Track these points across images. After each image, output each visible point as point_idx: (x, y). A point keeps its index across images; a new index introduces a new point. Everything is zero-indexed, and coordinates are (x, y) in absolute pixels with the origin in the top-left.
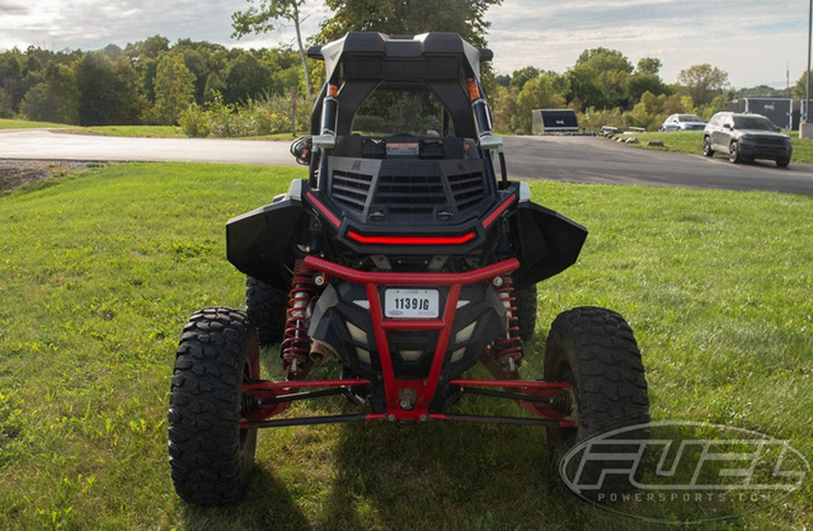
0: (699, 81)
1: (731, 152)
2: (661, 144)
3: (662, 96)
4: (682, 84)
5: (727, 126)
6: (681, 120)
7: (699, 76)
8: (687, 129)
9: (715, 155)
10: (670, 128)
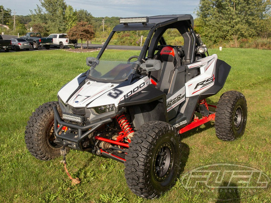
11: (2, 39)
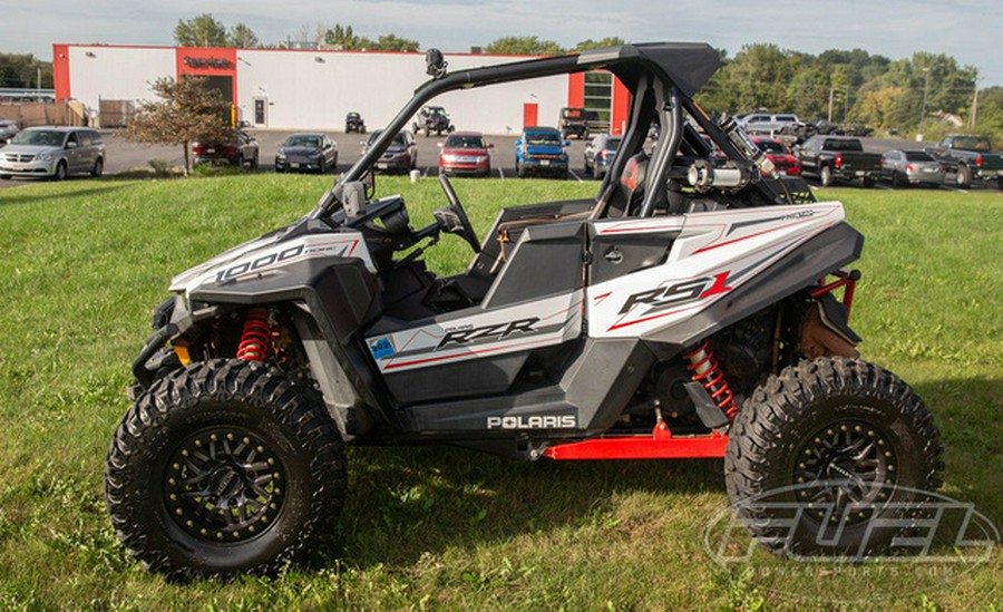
11: (861, 149)
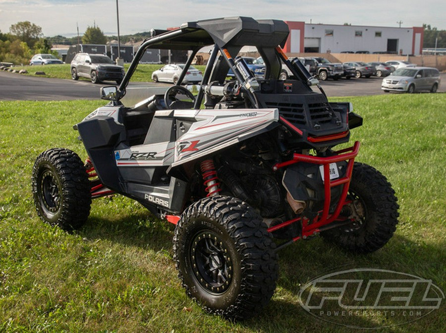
0: (24, 32)
1: (92, 77)
2: (44, 73)
3: (7, 42)
4: (13, 34)
5: (87, 62)
6: (44, 57)
7: (24, 29)
8: (49, 63)
9: (80, 79)
10: (36, 63)
